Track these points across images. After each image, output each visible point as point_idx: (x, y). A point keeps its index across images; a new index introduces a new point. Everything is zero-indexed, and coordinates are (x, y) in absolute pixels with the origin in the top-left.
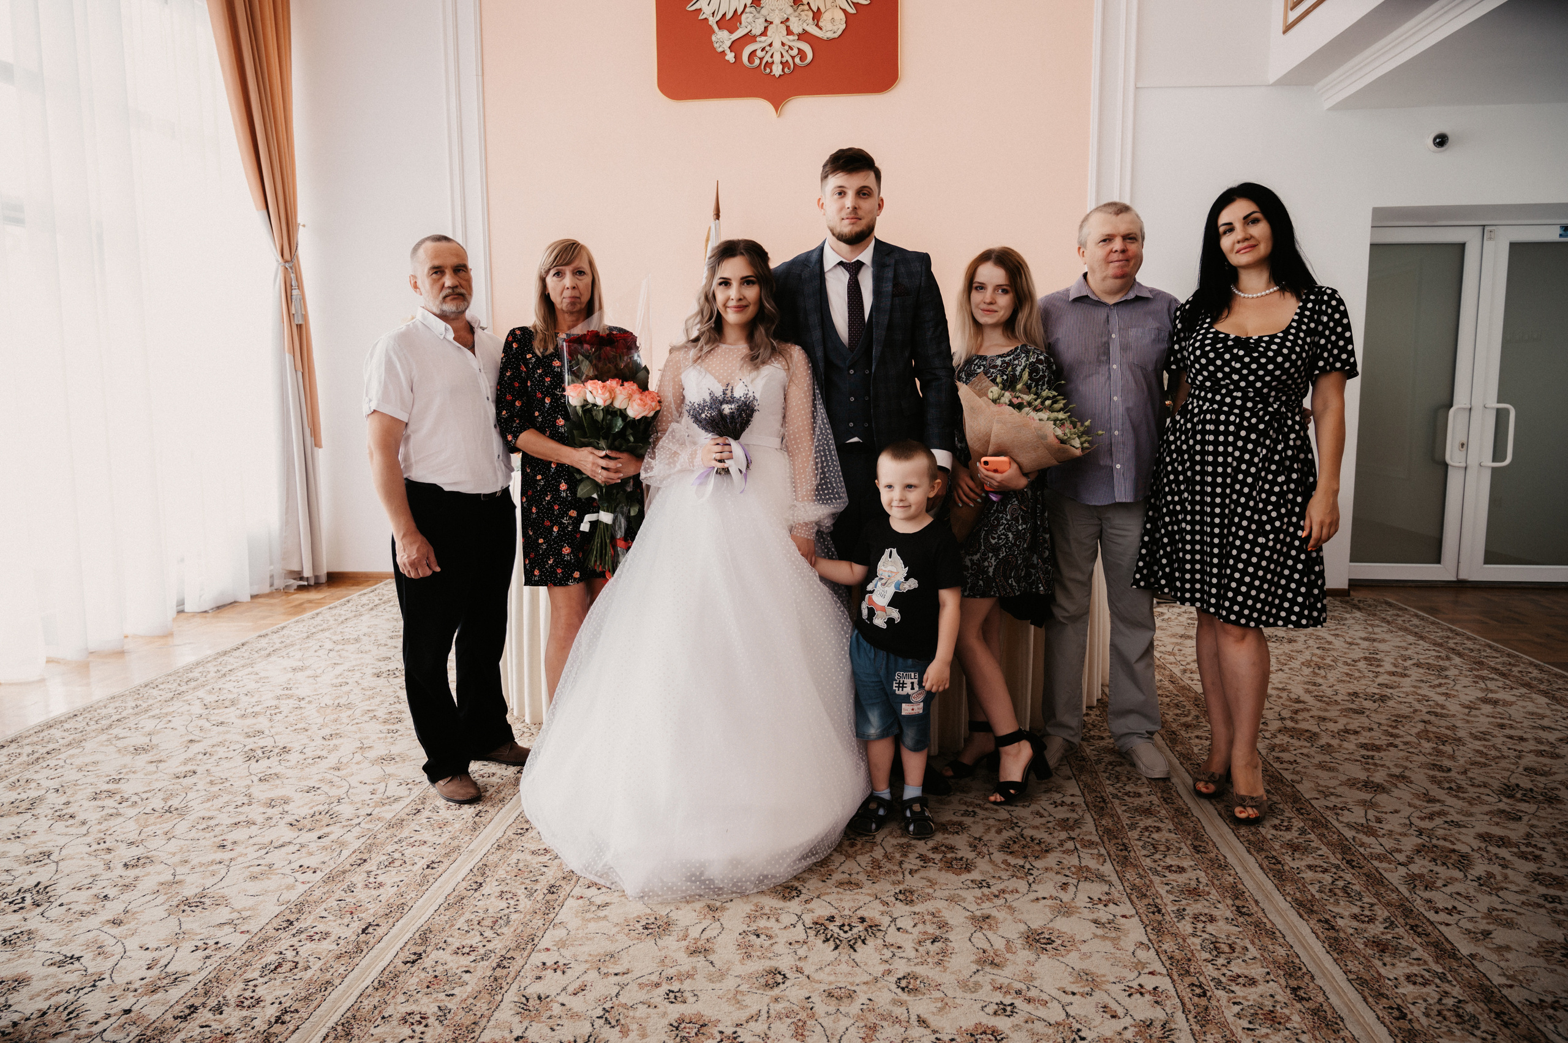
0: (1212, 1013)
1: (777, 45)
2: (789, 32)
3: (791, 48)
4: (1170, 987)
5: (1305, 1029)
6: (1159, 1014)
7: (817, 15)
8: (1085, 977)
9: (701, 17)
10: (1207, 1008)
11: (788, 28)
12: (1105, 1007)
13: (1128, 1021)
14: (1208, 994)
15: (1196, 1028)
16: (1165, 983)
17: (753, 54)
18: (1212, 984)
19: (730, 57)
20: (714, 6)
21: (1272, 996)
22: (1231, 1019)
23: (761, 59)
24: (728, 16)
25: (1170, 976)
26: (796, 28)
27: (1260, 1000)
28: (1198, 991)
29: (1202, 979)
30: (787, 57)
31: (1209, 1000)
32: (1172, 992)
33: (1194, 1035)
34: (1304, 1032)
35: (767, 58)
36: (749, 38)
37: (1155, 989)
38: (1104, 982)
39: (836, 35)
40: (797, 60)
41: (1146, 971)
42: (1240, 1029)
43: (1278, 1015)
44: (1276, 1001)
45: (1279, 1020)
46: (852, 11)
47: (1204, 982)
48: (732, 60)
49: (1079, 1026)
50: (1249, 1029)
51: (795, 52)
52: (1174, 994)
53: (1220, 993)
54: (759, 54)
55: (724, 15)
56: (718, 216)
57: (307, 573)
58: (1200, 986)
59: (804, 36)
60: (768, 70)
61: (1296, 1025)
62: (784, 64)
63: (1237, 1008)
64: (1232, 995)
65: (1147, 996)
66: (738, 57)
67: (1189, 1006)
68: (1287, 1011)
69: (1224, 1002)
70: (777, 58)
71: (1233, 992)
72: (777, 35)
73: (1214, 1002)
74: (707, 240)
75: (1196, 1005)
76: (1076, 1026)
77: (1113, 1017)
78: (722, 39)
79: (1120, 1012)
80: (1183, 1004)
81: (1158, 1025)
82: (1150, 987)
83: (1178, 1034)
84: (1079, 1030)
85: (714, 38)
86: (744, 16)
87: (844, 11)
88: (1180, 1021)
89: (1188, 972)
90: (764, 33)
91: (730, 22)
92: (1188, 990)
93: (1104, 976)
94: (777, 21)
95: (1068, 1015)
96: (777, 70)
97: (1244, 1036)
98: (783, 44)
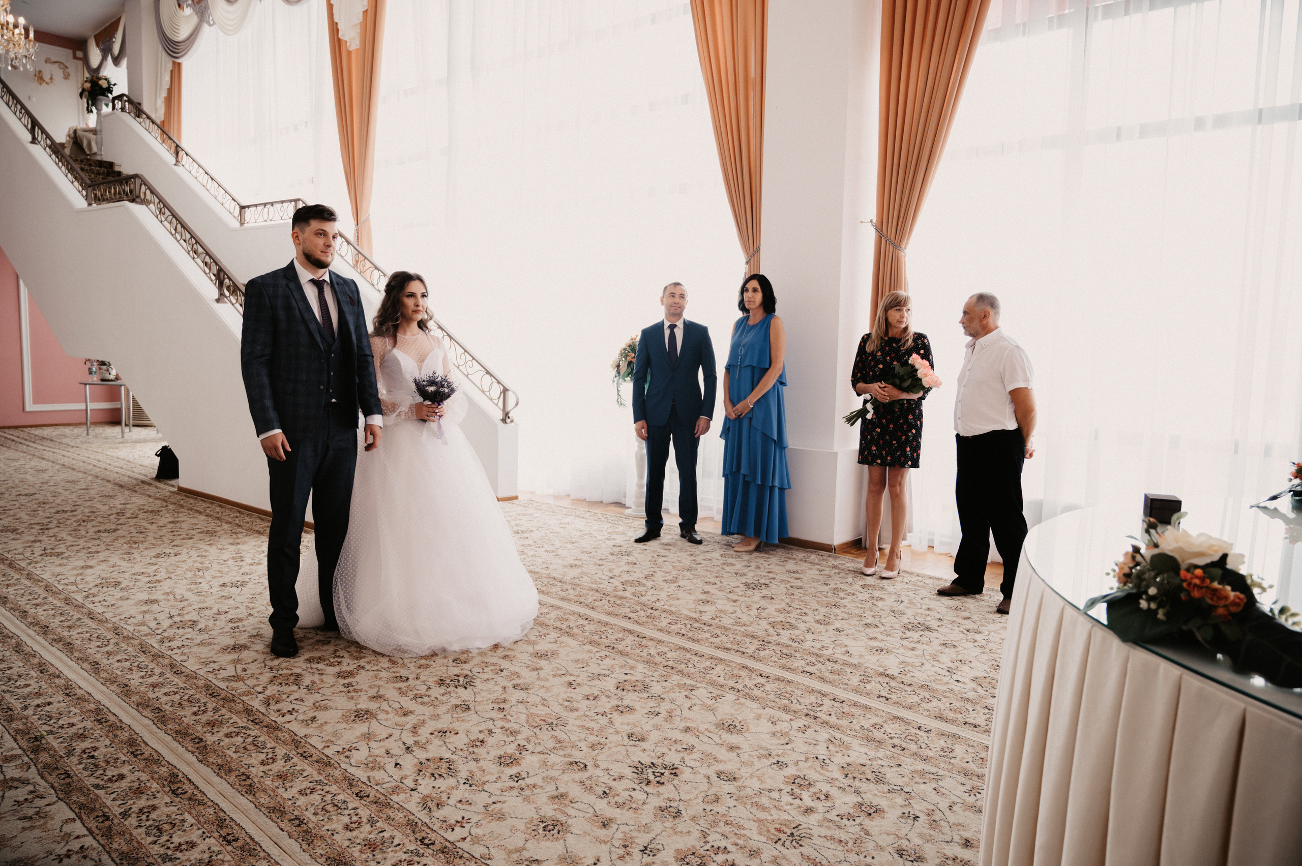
0: (409, 831)
4: (446, 835)
5: (348, 849)
6: (439, 814)
8: (499, 815)
10: (414, 832)
12: (470, 804)
13: (450, 802)
14: (419, 843)
15: (412, 817)
16: (451, 836)
18: (421, 851)
21: (379, 863)
22: (396, 833)
25: (452, 843)
27: (385, 855)
28: (426, 841)
29: (431, 852)
31: (416, 839)
32: (442, 832)
33: (410, 812)
34: (348, 847)
37: (453, 830)
38: (485, 818)
41: (468, 839)
42: (387, 829)
43: (369, 851)
44: (374, 860)
45: (367, 847)
47: (427, 850)
49: (472, 788)
50: (382, 832)
52: (439, 832)
53: (412, 847)
58: (428, 845)
61: (354, 849)
63: (396, 842)
64: (404, 850)
65: (454, 823)
67: (425, 828)
68: (364, 856)
69: (406, 841)
71: (405, 853)
73: (412, 838)
75: (420, 831)
76: (474, 787)
77: (460, 801)
79: (459, 805)
80: (429, 828)
81: (434, 808)
82: (457, 829)
83: (420, 809)
84: (470, 786)
88: (423, 816)
89: (443, 852)
92: (433, 839)
93: (489, 822)
95: (484, 790)
97: (382, 826)
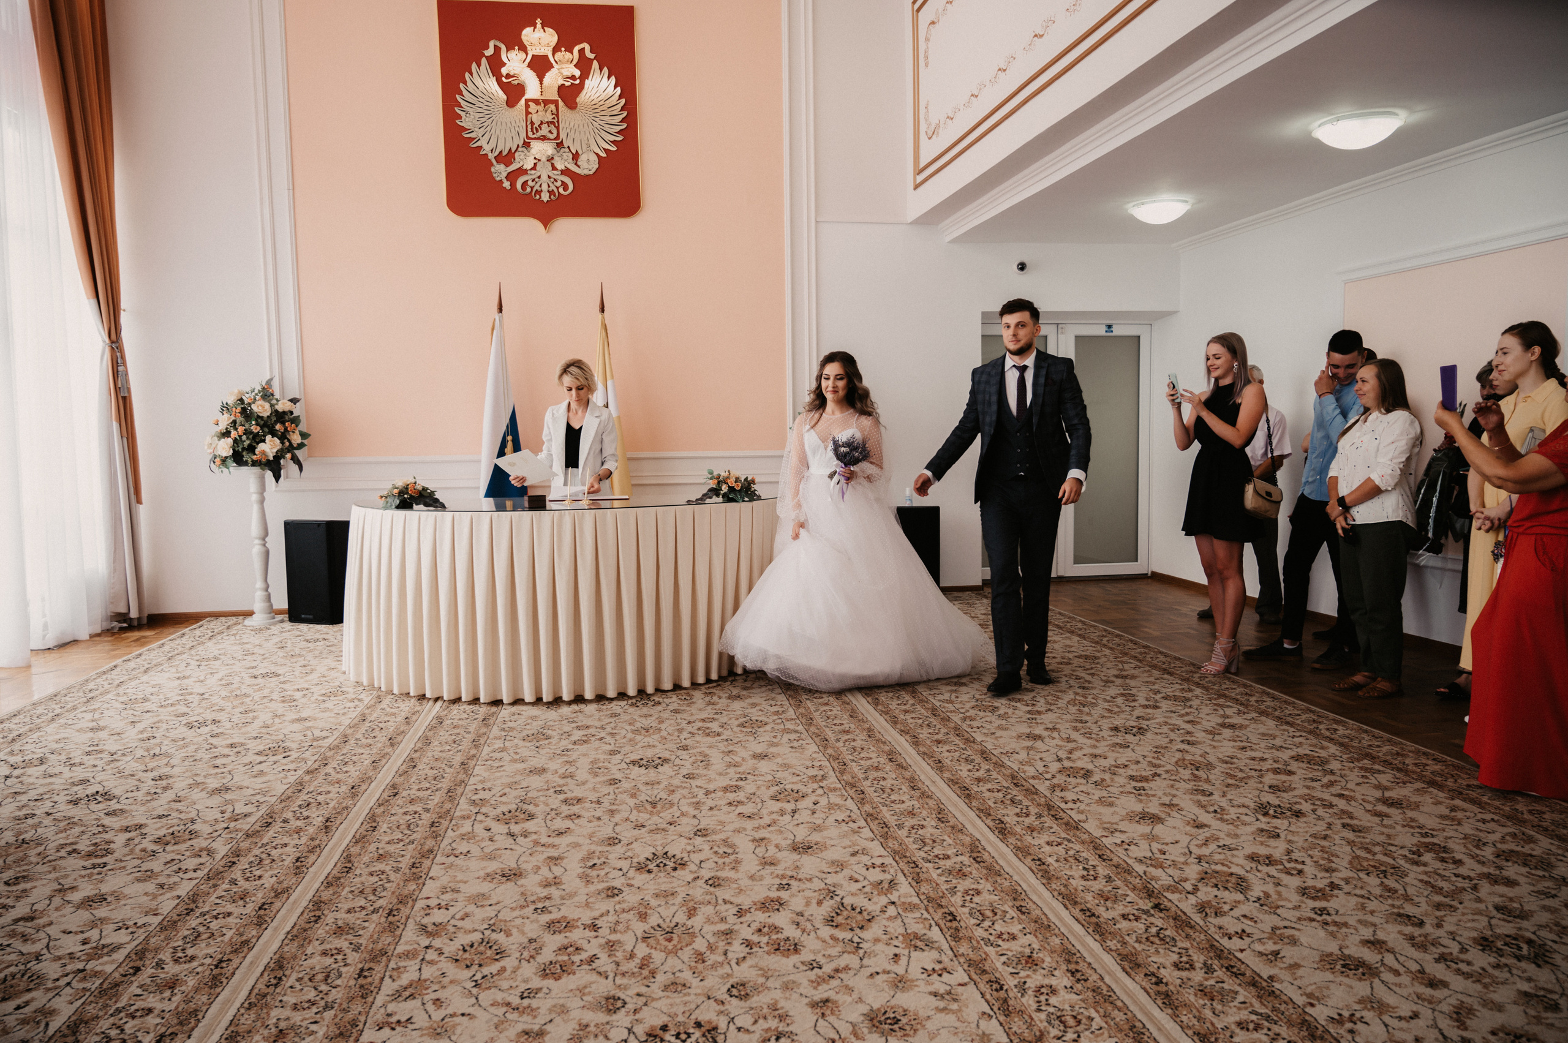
1: (544, 177)
2: (554, 168)
3: (556, 180)
7: (576, 157)
9: (482, 153)
11: (553, 165)
17: (525, 184)
19: (507, 185)
20: (492, 144)
23: (532, 188)
24: (505, 153)
26: (560, 166)
30: (552, 187)
35: (537, 187)
36: (521, 171)
39: (591, 172)
40: (561, 190)
46: (603, 155)
48: (509, 187)
51: (559, 184)
54: (530, 183)
55: (501, 152)
56: (500, 310)
57: (134, 614)
59: (566, 172)
60: (538, 197)
62: (551, 193)
66: (513, 185)
70: (545, 187)
72: (544, 171)
74: (493, 329)
78: (500, 171)
85: (493, 170)
86: (517, 154)
87: (597, 155)
90: (534, 168)
91: (506, 158)
94: (544, 159)
96: (545, 197)
98: (549, 177)
